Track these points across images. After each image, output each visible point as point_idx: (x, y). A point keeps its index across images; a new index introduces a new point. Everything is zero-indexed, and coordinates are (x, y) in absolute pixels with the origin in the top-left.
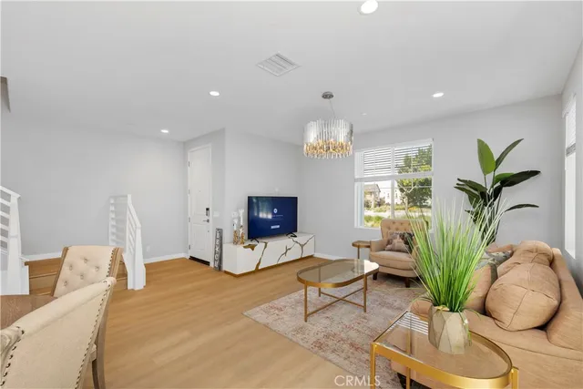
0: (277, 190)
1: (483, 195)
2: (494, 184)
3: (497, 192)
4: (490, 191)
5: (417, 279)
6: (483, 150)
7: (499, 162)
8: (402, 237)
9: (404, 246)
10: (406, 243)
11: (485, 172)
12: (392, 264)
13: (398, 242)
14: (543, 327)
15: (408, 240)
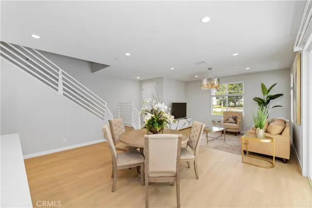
0: (178, 100)
1: (263, 102)
2: (267, 98)
3: (268, 101)
4: (266, 101)
5: (239, 133)
6: (263, 87)
7: (269, 91)
8: (233, 118)
9: (233, 121)
10: (234, 120)
11: (264, 95)
12: (230, 127)
13: (231, 120)
14: (281, 134)
15: (235, 119)
